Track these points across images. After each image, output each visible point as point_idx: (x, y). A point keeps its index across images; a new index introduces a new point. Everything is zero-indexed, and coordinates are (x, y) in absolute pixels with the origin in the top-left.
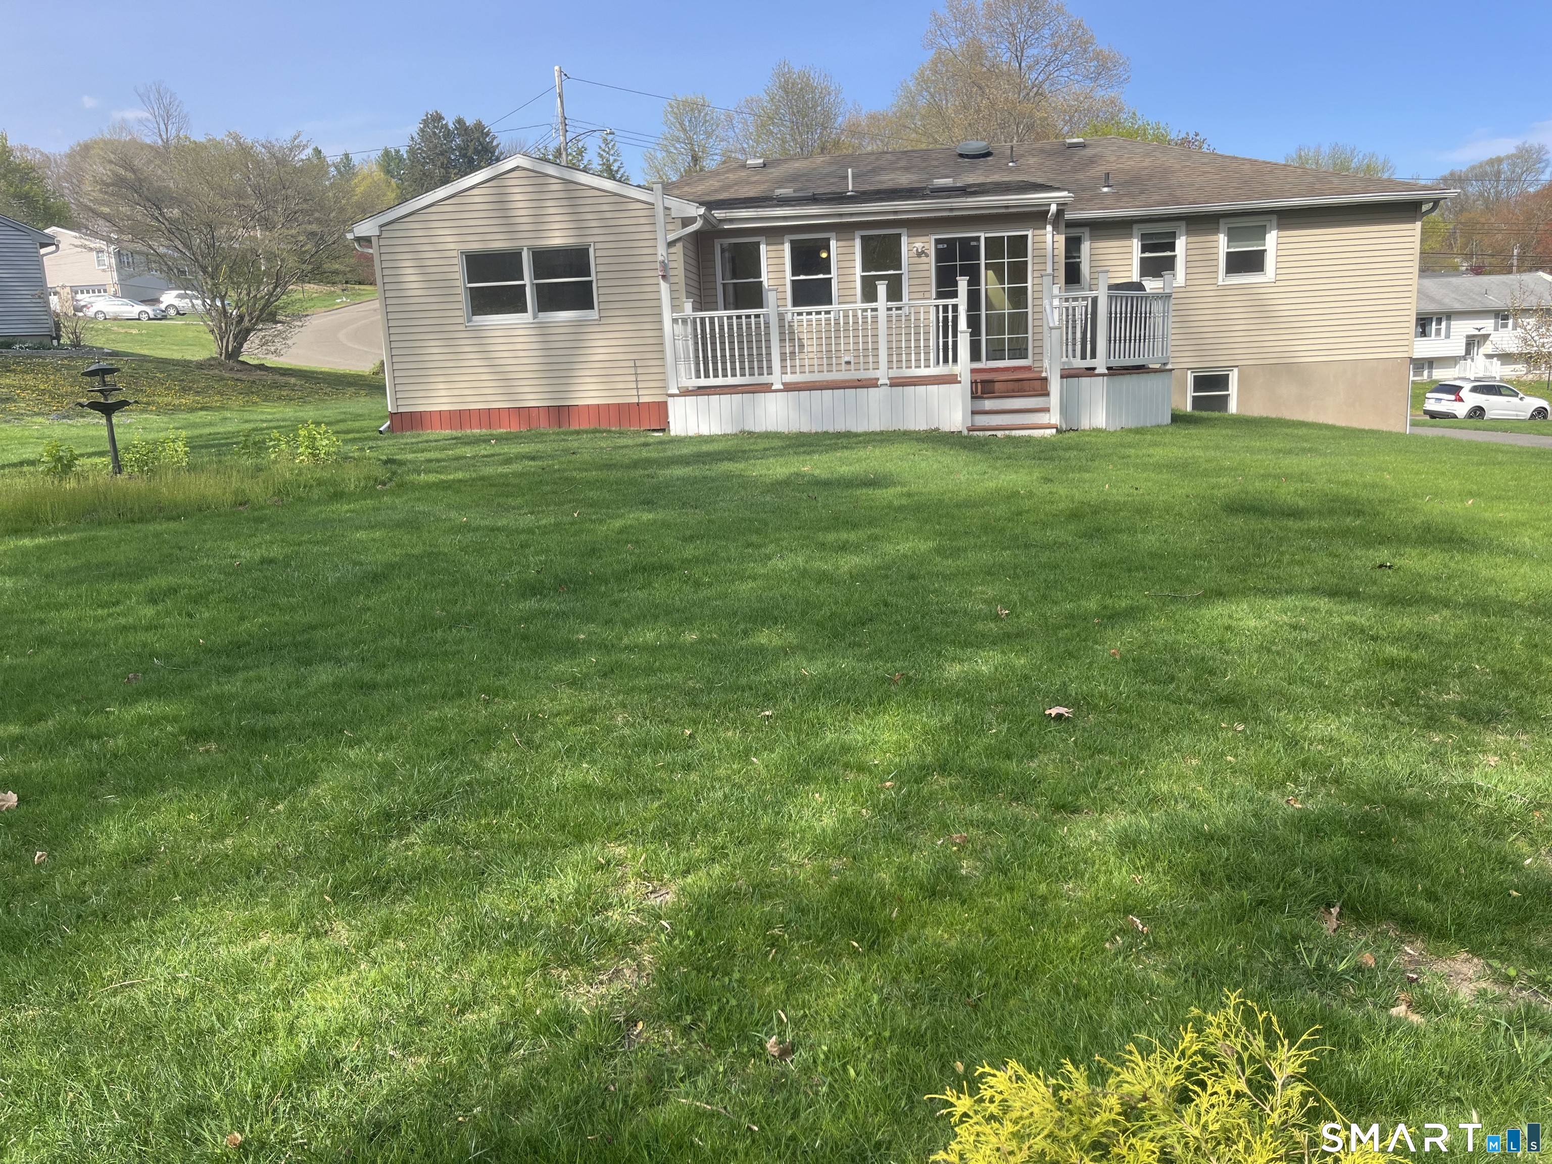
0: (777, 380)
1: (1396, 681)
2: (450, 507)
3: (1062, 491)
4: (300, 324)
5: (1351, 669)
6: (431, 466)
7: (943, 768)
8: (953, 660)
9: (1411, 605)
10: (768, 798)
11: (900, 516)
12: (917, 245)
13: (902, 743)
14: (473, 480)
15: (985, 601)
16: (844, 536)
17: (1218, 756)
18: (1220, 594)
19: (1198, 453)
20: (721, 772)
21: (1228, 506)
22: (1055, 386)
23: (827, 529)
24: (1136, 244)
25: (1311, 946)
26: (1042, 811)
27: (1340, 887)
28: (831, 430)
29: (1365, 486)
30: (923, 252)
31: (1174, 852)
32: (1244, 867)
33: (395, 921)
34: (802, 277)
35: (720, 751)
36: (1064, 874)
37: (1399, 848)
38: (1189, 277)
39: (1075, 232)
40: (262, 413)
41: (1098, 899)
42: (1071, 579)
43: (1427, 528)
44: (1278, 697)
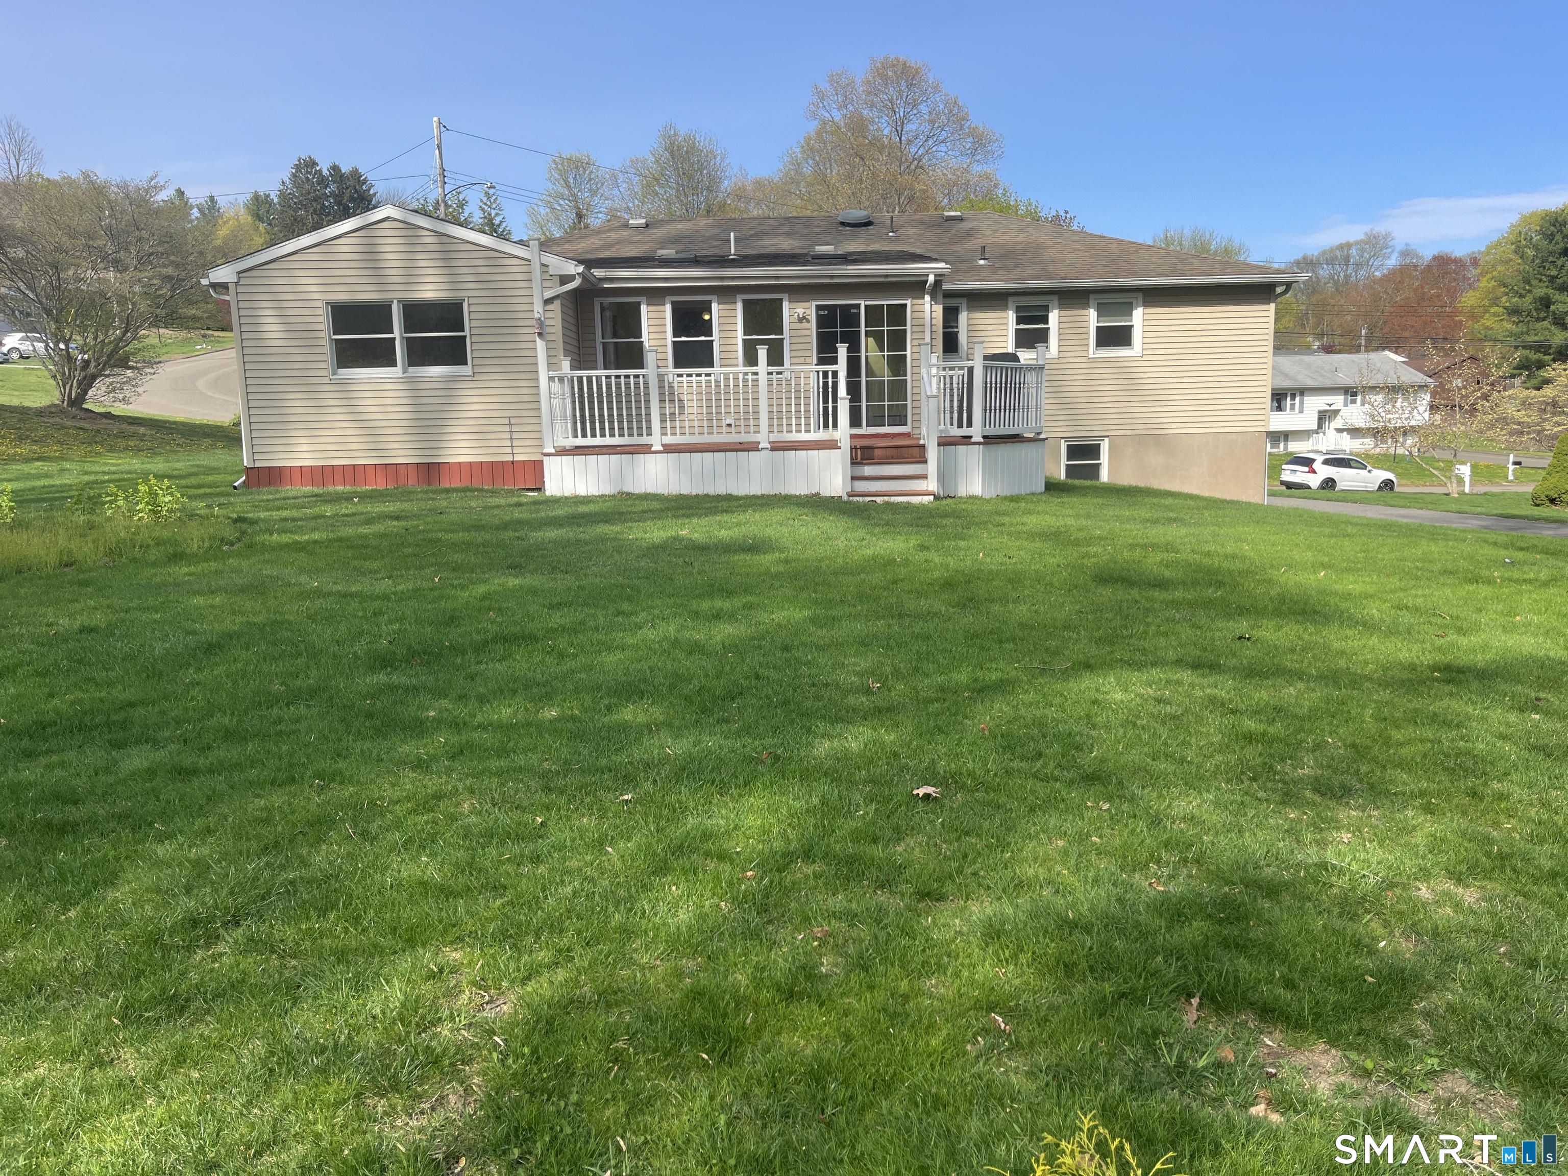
0: (656, 441)
1: (1253, 754)
2: (302, 570)
3: (937, 559)
4: (152, 371)
5: (1212, 744)
6: (286, 526)
7: (808, 854)
8: (823, 737)
9: (1268, 678)
10: (622, 892)
11: (777, 584)
12: (798, 310)
13: (767, 827)
14: (330, 540)
15: (857, 673)
16: (718, 603)
17: (1082, 838)
18: (1088, 666)
19: (1070, 522)
20: (573, 864)
21: (1096, 576)
22: (932, 453)
23: (700, 597)
24: (1011, 316)
25: (1172, 1041)
26: (907, 900)
27: (1200, 975)
28: (712, 492)
29: (1226, 556)
30: (804, 318)
31: (1038, 942)
32: (1107, 956)
33: (190, 1047)
34: (684, 339)
35: (573, 840)
36: (925, 969)
37: (1257, 933)
38: (1062, 349)
39: (952, 302)
40: (106, 464)
41: (961, 996)
42: (944, 651)
43: (1283, 599)
44: (1142, 774)
